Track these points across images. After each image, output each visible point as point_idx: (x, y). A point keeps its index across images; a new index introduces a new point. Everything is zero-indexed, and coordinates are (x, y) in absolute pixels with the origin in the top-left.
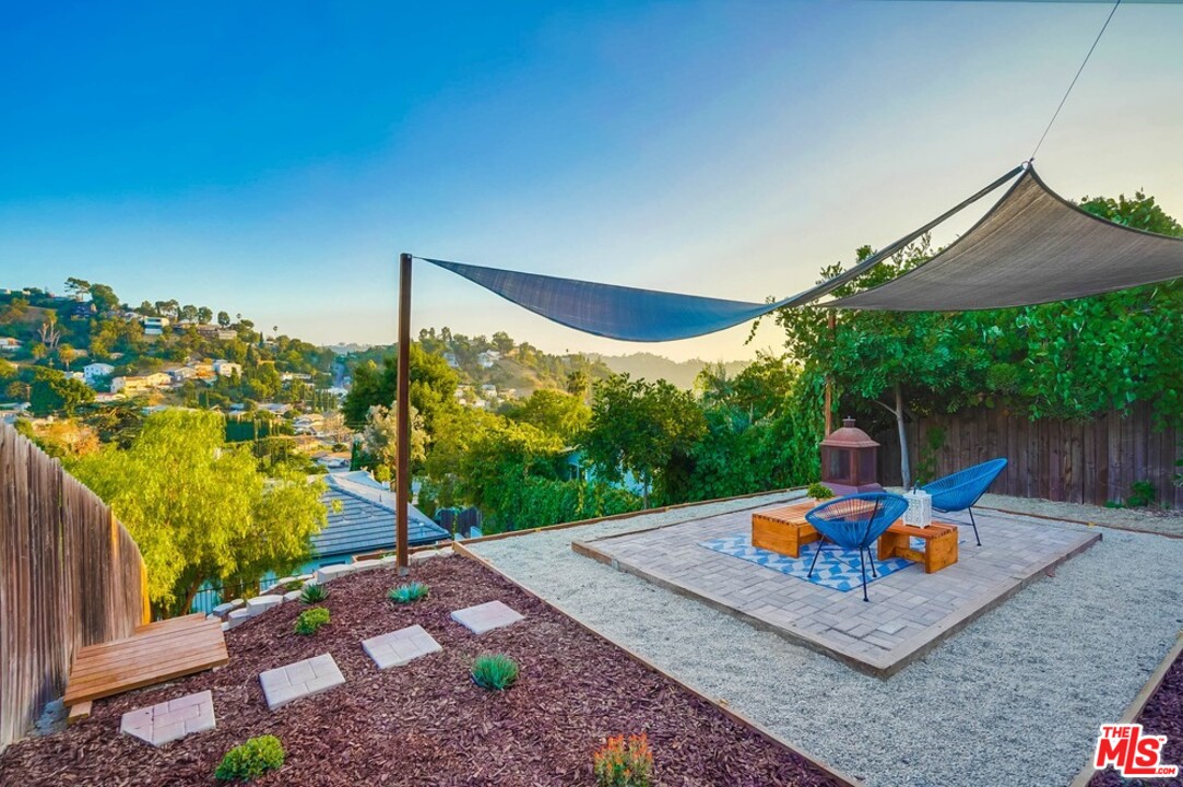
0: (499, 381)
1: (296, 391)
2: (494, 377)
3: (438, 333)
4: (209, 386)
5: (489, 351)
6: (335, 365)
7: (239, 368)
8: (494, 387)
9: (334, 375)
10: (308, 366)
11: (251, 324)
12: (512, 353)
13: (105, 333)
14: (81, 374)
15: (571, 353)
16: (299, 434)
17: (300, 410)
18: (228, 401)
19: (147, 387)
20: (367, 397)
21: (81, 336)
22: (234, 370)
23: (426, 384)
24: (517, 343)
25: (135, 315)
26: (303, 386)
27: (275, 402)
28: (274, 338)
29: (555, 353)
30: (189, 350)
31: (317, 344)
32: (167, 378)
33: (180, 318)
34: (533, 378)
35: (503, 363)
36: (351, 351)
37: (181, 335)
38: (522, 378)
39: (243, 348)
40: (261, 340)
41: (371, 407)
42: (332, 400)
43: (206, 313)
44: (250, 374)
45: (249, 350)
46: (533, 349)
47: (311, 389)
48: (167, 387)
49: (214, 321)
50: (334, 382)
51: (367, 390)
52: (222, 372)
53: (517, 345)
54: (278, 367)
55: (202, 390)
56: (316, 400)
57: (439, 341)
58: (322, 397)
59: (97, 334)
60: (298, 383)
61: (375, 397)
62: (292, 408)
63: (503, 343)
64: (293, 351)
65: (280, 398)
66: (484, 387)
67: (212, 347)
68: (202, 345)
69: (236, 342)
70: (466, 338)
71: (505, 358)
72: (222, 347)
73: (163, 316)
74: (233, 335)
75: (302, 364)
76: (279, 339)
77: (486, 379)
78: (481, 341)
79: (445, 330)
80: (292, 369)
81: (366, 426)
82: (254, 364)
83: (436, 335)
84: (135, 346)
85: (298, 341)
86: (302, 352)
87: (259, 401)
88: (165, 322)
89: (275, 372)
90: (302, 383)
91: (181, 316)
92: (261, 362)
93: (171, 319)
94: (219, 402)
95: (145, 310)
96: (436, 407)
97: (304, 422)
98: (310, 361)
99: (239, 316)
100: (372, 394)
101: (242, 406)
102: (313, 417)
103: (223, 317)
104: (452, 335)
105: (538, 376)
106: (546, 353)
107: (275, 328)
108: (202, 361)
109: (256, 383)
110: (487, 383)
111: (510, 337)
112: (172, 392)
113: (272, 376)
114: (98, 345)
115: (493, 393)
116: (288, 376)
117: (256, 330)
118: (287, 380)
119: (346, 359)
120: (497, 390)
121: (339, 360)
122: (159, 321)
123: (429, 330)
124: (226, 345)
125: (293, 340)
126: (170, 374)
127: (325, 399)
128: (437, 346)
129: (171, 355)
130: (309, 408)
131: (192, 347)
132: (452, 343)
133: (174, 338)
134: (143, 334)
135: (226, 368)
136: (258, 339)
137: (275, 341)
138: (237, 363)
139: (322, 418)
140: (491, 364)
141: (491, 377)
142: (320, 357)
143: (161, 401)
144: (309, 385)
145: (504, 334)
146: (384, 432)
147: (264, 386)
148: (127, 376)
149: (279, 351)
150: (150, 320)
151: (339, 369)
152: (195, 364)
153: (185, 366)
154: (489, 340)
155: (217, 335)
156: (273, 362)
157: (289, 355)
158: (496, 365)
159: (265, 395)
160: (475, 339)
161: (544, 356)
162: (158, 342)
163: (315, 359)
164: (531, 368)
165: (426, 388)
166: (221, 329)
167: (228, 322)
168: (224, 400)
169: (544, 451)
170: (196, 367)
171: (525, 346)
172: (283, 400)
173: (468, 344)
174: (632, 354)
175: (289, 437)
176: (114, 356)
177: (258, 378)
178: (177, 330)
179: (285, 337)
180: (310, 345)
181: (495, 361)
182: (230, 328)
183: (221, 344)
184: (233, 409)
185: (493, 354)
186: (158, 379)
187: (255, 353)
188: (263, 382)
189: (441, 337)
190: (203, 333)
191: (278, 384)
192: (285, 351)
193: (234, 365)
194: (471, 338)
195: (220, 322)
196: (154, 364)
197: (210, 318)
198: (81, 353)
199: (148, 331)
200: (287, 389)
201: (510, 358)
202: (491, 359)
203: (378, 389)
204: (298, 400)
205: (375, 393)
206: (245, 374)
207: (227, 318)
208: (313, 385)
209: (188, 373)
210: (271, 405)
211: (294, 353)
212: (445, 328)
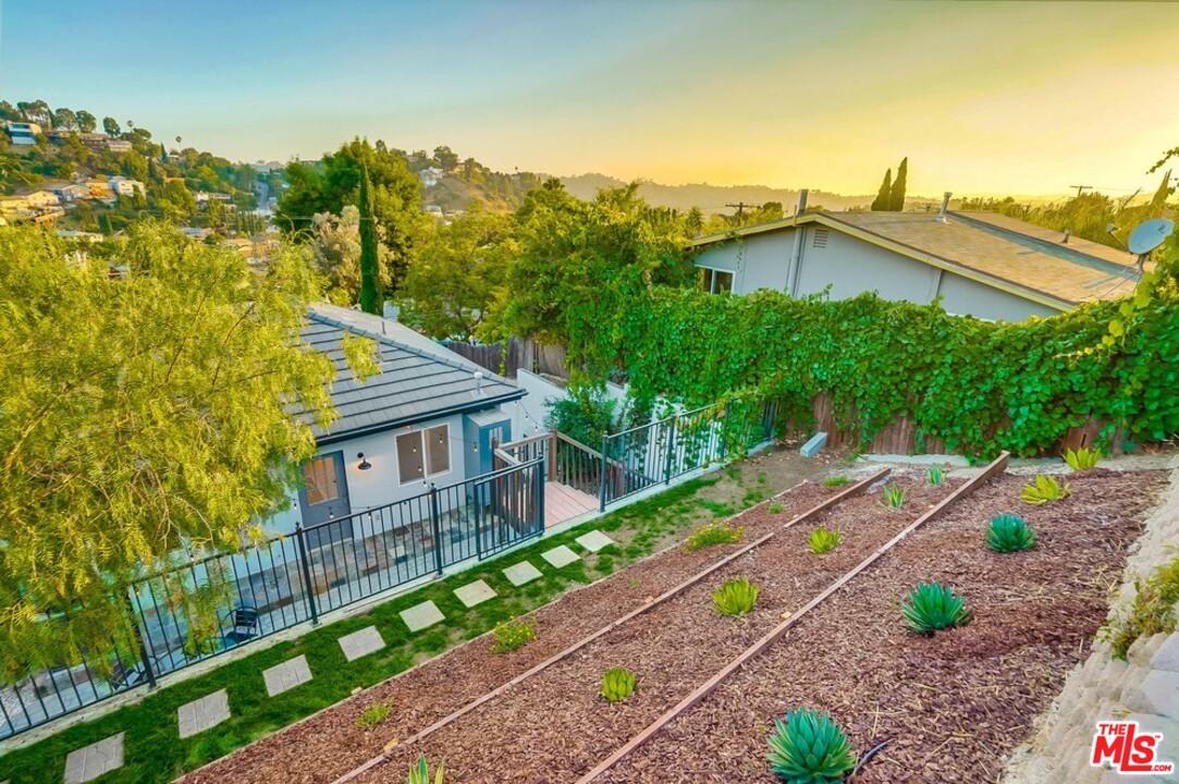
0: (445, 202)
1: (215, 213)
2: (439, 197)
3: (372, 146)
4: (108, 207)
5: (431, 168)
6: (257, 184)
7: (141, 186)
8: (439, 208)
9: (257, 195)
10: (225, 184)
11: (148, 135)
12: (457, 170)
15: (521, 171)
17: (223, 234)
19: (29, 208)
20: (307, 204)
22: (136, 188)
23: (382, 187)
24: (462, 159)
26: (223, 208)
27: (192, 225)
28: (179, 151)
29: (503, 172)
30: (75, 164)
31: (234, 160)
32: (53, 198)
33: (55, 125)
34: (480, 197)
35: (447, 181)
36: (274, 168)
37: (60, 145)
38: (469, 198)
39: (142, 163)
40: (164, 154)
41: (316, 214)
42: (259, 223)
43: (86, 119)
44: (156, 193)
45: (151, 165)
46: (479, 166)
47: (232, 211)
49: (100, 130)
50: (259, 204)
51: (306, 195)
52: (121, 192)
53: (462, 161)
54: (188, 185)
56: (241, 223)
58: (246, 220)
60: (216, 204)
61: (318, 204)
62: (213, 233)
63: (446, 158)
64: (205, 166)
65: (196, 221)
66: (429, 208)
67: (104, 161)
68: (90, 159)
69: (133, 155)
70: (405, 152)
71: (449, 176)
72: (116, 161)
73: (32, 122)
74: (126, 147)
75: (218, 183)
76: (185, 152)
77: (430, 199)
78: (421, 156)
79: (380, 144)
80: (206, 188)
81: (313, 239)
82: (160, 182)
85: (209, 154)
86: (215, 168)
88: (36, 129)
89: (187, 191)
90: (221, 204)
91: (56, 122)
92: (168, 180)
93: (44, 126)
94: (125, 226)
95: (6, 114)
96: (398, 216)
98: (227, 179)
99: (130, 123)
100: (313, 201)
102: (240, 242)
103: (109, 124)
104: (388, 150)
105: (487, 197)
106: (493, 171)
108: (94, 177)
109: (164, 204)
110: (431, 204)
111: (453, 152)
113: (184, 196)
115: (439, 214)
116: (203, 196)
117: (154, 141)
118: (202, 201)
119: (269, 177)
120: (443, 211)
121: (260, 178)
122: (27, 127)
124: (121, 159)
125: (203, 154)
126: (57, 192)
127: (251, 222)
129: (53, 171)
130: (234, 232)
131: (78, 160)
133: (53, 150)
134: (11, 143)
135: (126, 187)
136: (160, 152)
137: (181, 156)
138: (139, 180)
139: (250, 243)
140: (434, 183)
141: (435, 197)
142: (238, 174)
144: (230, 206)
145: (447, 148)
146: (337, 247)
147: (175, 207)
149: (187, 167)
150: (16, 127)
151: (262, 188)
152: (85, 181)
153: (73, 183)
154: (431, 155)
155: (107, 147)
156: (183, 180)
157: (201, 171)
158: (440, 184)
159: (178, 217)
160: (414, 155)
161: (491, 174)
162: (32, 153)
163: (232, 177)
164: (478, 187)
165: (382, 192)
166: (112, 139)
167: (118, 131)
169: (666, 243)
170: (88, 184)
171: (470, 162)
172: (203, 223)
173: (407, 160)
177: (168, 197)
178: (53, 139)
179: (193, 150)
180: (223, 160)
181: (438, 179)
182: (122, 138)
183: (115, 157)
185: (436, 171)
186: (41, 199)
187: (158, 169)
188: (174, 203)
189: (376, 151)
190: (90, 143)
191: (192, 205)
192: (195, 167)
193: (136, 183)
194: (409, 153)
195: (107, 131)
196: (34, 181)
197: (94, 126)
199: (17, 140)
200: (204, 211)
201: (455, 176)
202: (434, 176)
203: (321, 194)
204: (218, 223)
205: (317, 198)
206: (150, 193)
207: (115, 125)
208: (234, 206)
209: (78, 191)
210: (188, 229)
211: (206, 169)
212: (380, 141)
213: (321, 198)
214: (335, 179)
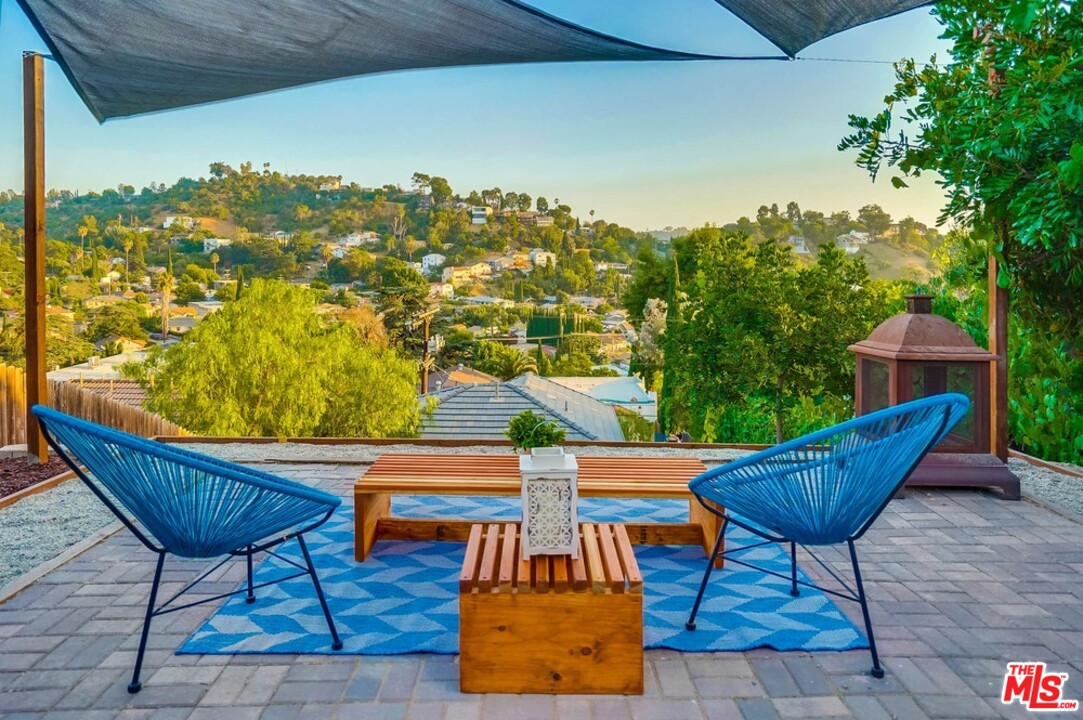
1: (611, 283)
3: (782, 210)
4: (525, 277)
5: (853, 232)
7: (553, 257)
10: (625, 254)
11: (568, 209)
12: (888, 233)
13: (440, 224)
14: (419, 264)
16: (609, 331)
17: (612, 304)
18: (541, 293)
19: (471, 277)
21: (421, 226)
22: (549, 259)
24: (896, 219)
25: (465, 205)
26: (618, 278)
27: (588, 295)
28: (591, 223)
30: (509, 239)
31: (636, 229)
32: (487, 268)
33: (503, 207)
34: (920, 268)
35: (873, 248)
37: (502, 223)
39: (558, 237)
40: (578, 226)
41: (649, 300)
43: (525, 200)
44: (565, 264)
45: (565, 239)
48: (488, 277)
49: (533, 208)
51: (651, 279)
52: (537, 262)
53: (896, 222)
54: (593, 255)
55: (518, 280)
57: (783, 221)
59: (433, 226)
60: (613, 274)
61: (661, 288)
62: (605, 302)
63: (874, 220)
64: (610, 237)
65: (592, 291)
67: (530, 235)
68: (521, 234)
69: (553, 229)
70: (821, 215)
71: (877, 241)
72: (539, 235)
73: (488, 205)
74: (549, 222)
75: (618, 252)
76: (596, 224)
78: (842, 220)
79: (792, 206)
80: (608, 258)
81: (644, 323)
82: (569, 252)
83: (779, 213)
84: (463, 236)
85: (615, 225)
86: (619, 239)
87: (572, 293)
88: (489, 211)
89: (590, 261)
90: (617, 274)
91: (504, 204)
92: (576, 251)
93: (495, 208)
94: (534, 294)
95: (473, 200)
97: (615, 319)
98: (627, 249)
99: (556, 201)
101: (554, 298)
103: (542, 202)
104: (802, 213)
107: (592, 213)
108: (520, 250)
109: (569, 273)
111: (885, 211)
112: (492, 283)
113: (587, 267)
114: (434, 237)
116: (603, 266)
117: (573, 215)
118: (602, 271)
121: (661, 246)
122: (484, 210)
123: (770, 207)
124: (543, 233)
125: (611, 225)
126: (491, 264)
128: (780, 227)
129: (493, 245)
131: (512, 235)
132: (801, 224)
133: (497, 227)
134: (471, 223)
135: (541, 257)
136: (575, 225)
137: (591, 227)
138: (553, 252)
140: (856, 250)
142: (639, 243)
143: (482, 292)
144: (625, 276)
145: (876, 207)
147: (577, 277)
148: (455, 266)
149: (595, 238)
150: (476, 210)
152: (513, 254)
153: (505, 255)
154: (854, 216)
155: (535, 223)
156: (588, 250)
157: (605, 242)
158: (863, 251)
159: (578, 287)
160: (833, 216)
162: (482, 231)
163: (633, 246)
166: (541, 216)
167: (546, 209)
168: (538, 292)
170: (514, 256)
171: (908, 223)
172: (597, 293)
173: (823, 224)
175: (597, 335)
176: (446, 246)
177: (572, 268)
178: (499, 218)
179: (602, 222)
180: (627, 231)
181: (860, 245)
183: (539, 231)
184: (547, 302)
185: (859, 235)
186: (480, 269)
187: (571, 240)
188: (576, 273)
189: (786, 215)
190: (523, 220)
191: (592, 274)
192: (601, 238)
193: (549, 254)
194: (827, 215)
195: (538, 208)
196: (478, 254)
197: (530, 205)
198: (421, 244)
199: (475, 221)
200: (602, 280)
201: (885, 241)
202: (855, 242)
203: (665, 278)
204: (612, 293)
205: (661, 283)
206: (560, 264)
207: (545, 204)
208: (630, 276)
209: (506, 263)
210: (584, 298)
211: (610, 240)
212: (792, 203)
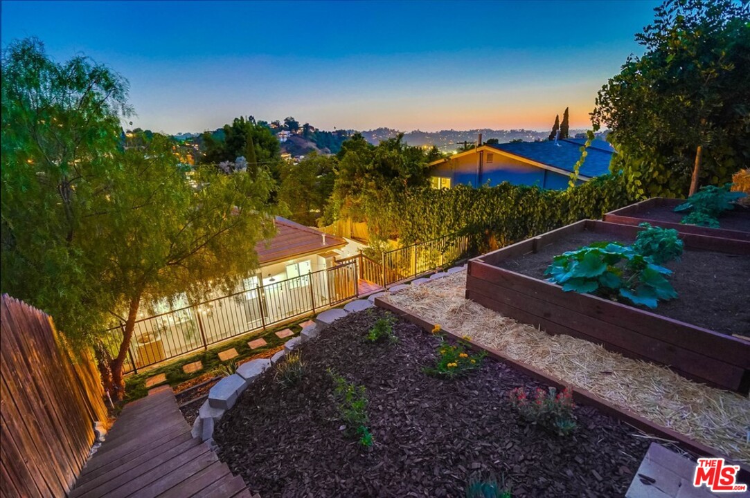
0: (294, 151)
2: (289, 148)
3: (246, 120)
5: (283, 131)
8: (290, 155)
12: (299, 132)
15: (338, 129)
24: (301, 124)
28: (132, 131)
29: (327, 131)
34: (314, 147)
35: (292, 139)
36: (188, 136)
38: (307, 148)
40: (123, 133)
41: (221, 163)
46: (312, 128)
51: (214, 152)
53: (302, 126)
57: (247, 125)
61: (222, 157)
63: (292, 124)
66: (283, 155)
70: (266, 123)
71: (294, 135)
76: (136, 131)
77: (284, 150)
78: (277, 124)
79: (251, 118)
100: (219, 155)
104: (256, 122)
105: (318, 146)
106: (321, 130)
107: (131, 124)
110: (284, 153)
111: (296, 120)
115: (289, 159)
119: (186, 143)
120: (292, 157)
123: (240, 119)
132: (256, 127)
137: (132, 133)
140: (285, 140)
141: (287, 148)
142: (167, 142)
145: (292, 118)
154: (282, 123)
158: (289, 140)
160: (272, 123)
161: (320, 132)
164: (312, 141)
165: (259, 148)
169: (414, 165)
171: (307, 126)
173: (268, 127)
174: (376, 129)
179: (140, 129)
180: (159, 134)
181: (287, 138)
185: (286, 132)
189: (249, 123)
194: (269, 122)
201: (298, 135)
202: (285, 136)
203: (223, 151)
205: (221, 153)
212: (251, 117)
213: (223, 153)
214: (230, 142)
